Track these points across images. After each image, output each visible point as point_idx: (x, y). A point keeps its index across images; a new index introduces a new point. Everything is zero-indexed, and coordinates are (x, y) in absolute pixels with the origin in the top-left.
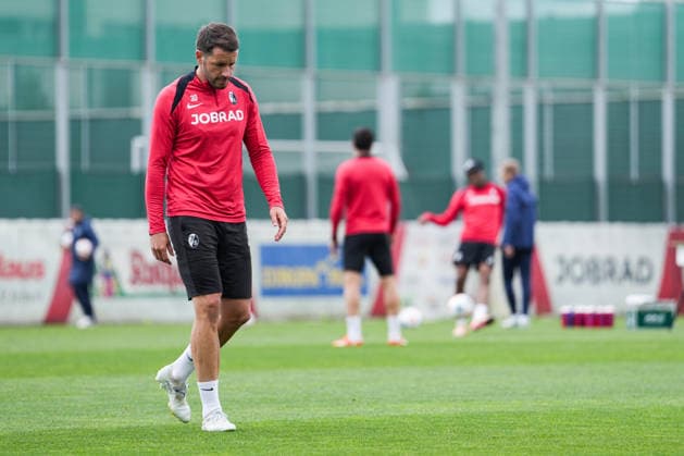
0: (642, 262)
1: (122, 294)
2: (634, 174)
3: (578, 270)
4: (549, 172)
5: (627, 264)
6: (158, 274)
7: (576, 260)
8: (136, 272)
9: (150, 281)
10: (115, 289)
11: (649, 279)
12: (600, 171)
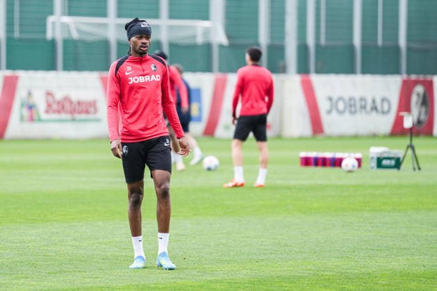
0: (383, 100)
1: (40, 120)
2: (380, 42)
3: (341, 106)
4: (323, 41)
5: (374, 101)
6: (63, 107)
7: (341, 99)
8: (49, 105)
9: (59, 112)
10: (35, 117)
11: (389, 111)
12: (357, 41)
